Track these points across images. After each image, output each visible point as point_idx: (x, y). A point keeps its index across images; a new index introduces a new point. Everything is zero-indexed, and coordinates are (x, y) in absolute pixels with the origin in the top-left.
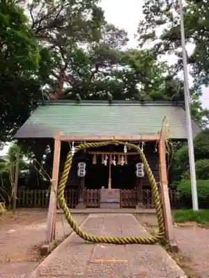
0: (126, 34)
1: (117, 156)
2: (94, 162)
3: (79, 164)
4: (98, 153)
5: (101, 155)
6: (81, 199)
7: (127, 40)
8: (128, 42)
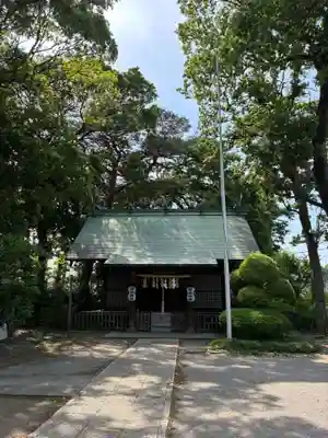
0: (187, 120)
1: (168, 279)
2: (145, 286)
3: (129, 289)
4: (149, 276)
5: (151, 279)
6: (131, 323)
7: (189, 126)
8: (191, 129)
